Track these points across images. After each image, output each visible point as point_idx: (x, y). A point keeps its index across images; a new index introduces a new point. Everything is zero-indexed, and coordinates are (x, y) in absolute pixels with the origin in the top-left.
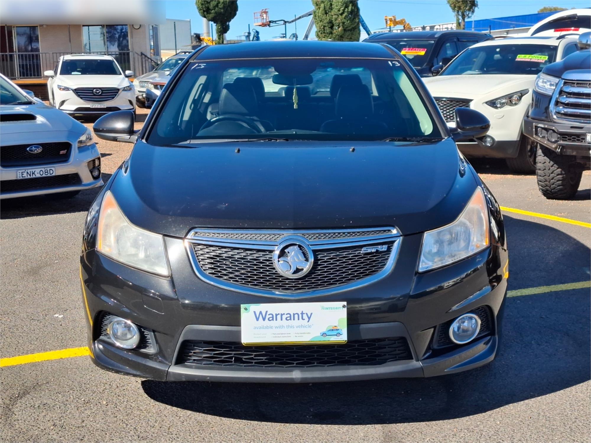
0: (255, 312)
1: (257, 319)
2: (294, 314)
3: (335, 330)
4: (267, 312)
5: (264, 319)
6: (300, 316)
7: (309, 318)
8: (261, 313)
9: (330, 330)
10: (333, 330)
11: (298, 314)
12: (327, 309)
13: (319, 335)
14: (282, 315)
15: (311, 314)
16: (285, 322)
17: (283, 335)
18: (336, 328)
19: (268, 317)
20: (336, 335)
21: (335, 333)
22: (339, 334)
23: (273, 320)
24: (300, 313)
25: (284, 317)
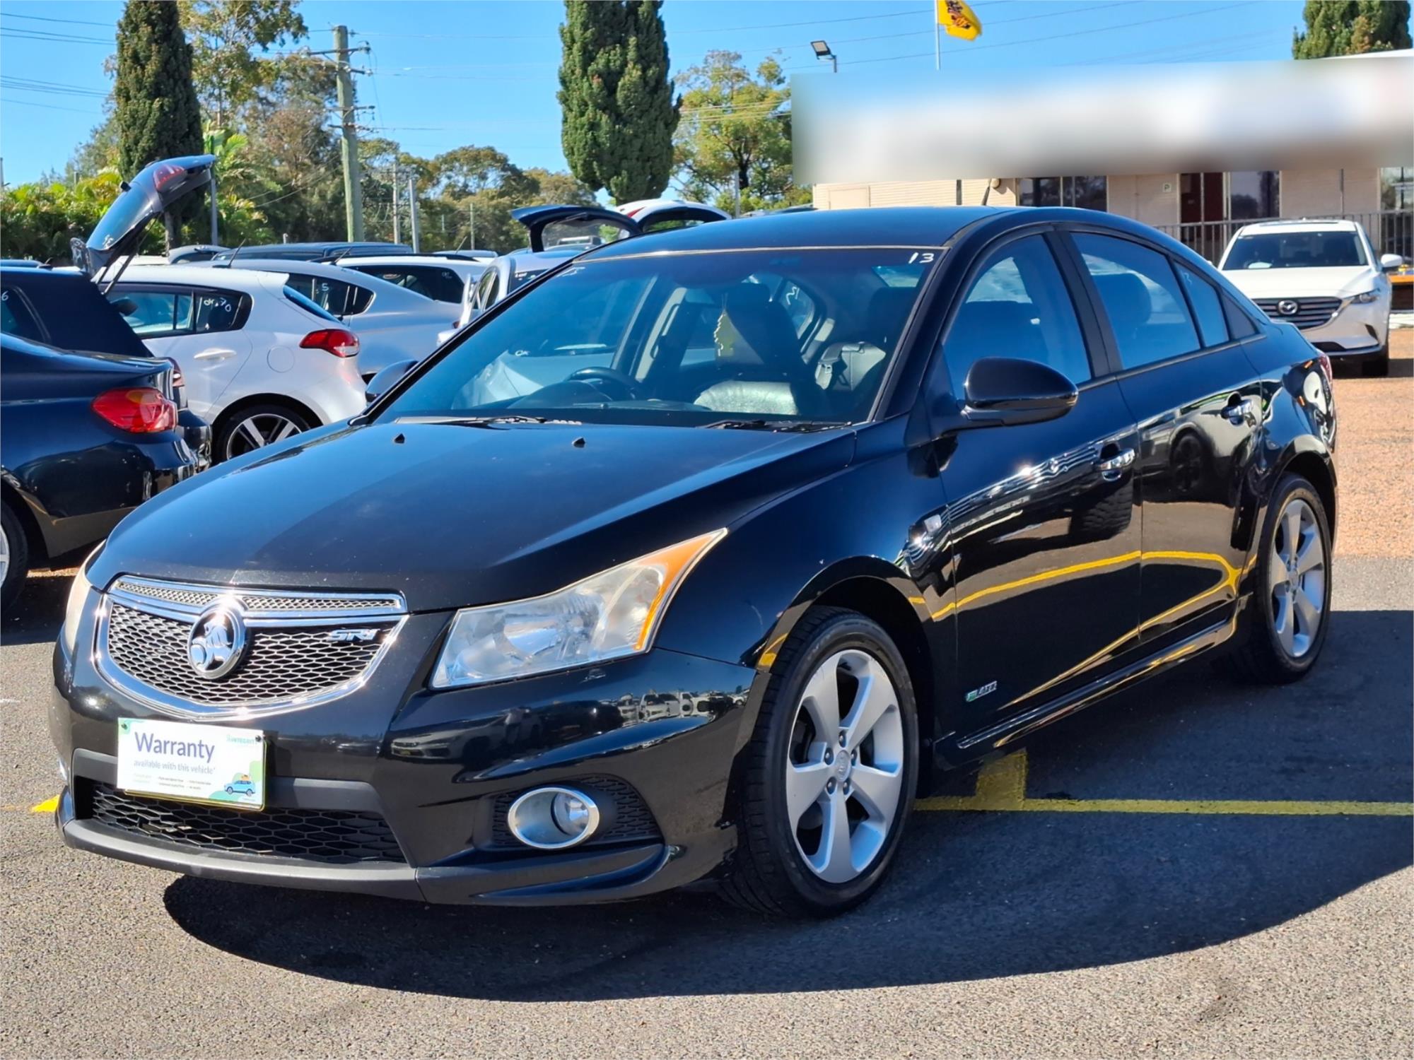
0: (136, 734)
1: (140, 748)
2: (189, 745)
3: (243, 783)
4: (152, 735)
5: (149, 750)
6: (198, 748)
7: (210, 755)
8: (144, 736)
9: (237, 782)
10: (241, 782)
11: (194, 745)
12: (235, 740)
13: (223, 789)
14: (173, 744)
15: (213, 747)
16: (176, 759)
17: (174, 783)
18: (246, 779)
19: (154, 745)
20: (246, 793)
21: (244, 788)
22: (250, 792)
23: (160, 751)
24: (197, 743)
25: (176, 747)
